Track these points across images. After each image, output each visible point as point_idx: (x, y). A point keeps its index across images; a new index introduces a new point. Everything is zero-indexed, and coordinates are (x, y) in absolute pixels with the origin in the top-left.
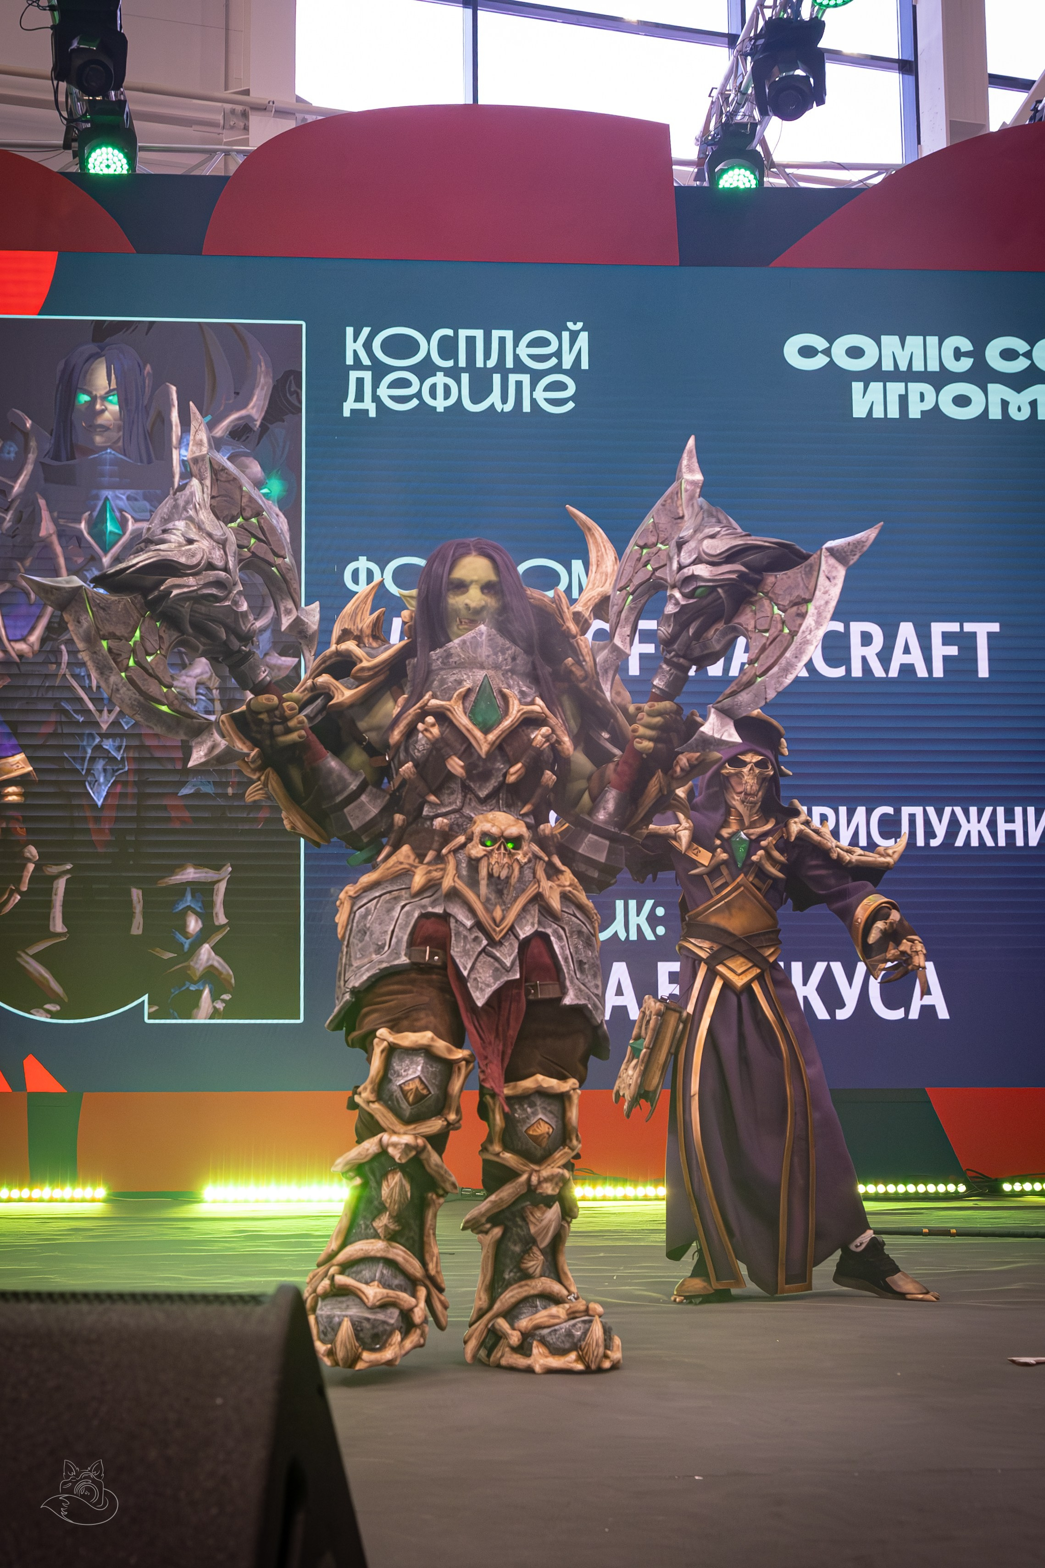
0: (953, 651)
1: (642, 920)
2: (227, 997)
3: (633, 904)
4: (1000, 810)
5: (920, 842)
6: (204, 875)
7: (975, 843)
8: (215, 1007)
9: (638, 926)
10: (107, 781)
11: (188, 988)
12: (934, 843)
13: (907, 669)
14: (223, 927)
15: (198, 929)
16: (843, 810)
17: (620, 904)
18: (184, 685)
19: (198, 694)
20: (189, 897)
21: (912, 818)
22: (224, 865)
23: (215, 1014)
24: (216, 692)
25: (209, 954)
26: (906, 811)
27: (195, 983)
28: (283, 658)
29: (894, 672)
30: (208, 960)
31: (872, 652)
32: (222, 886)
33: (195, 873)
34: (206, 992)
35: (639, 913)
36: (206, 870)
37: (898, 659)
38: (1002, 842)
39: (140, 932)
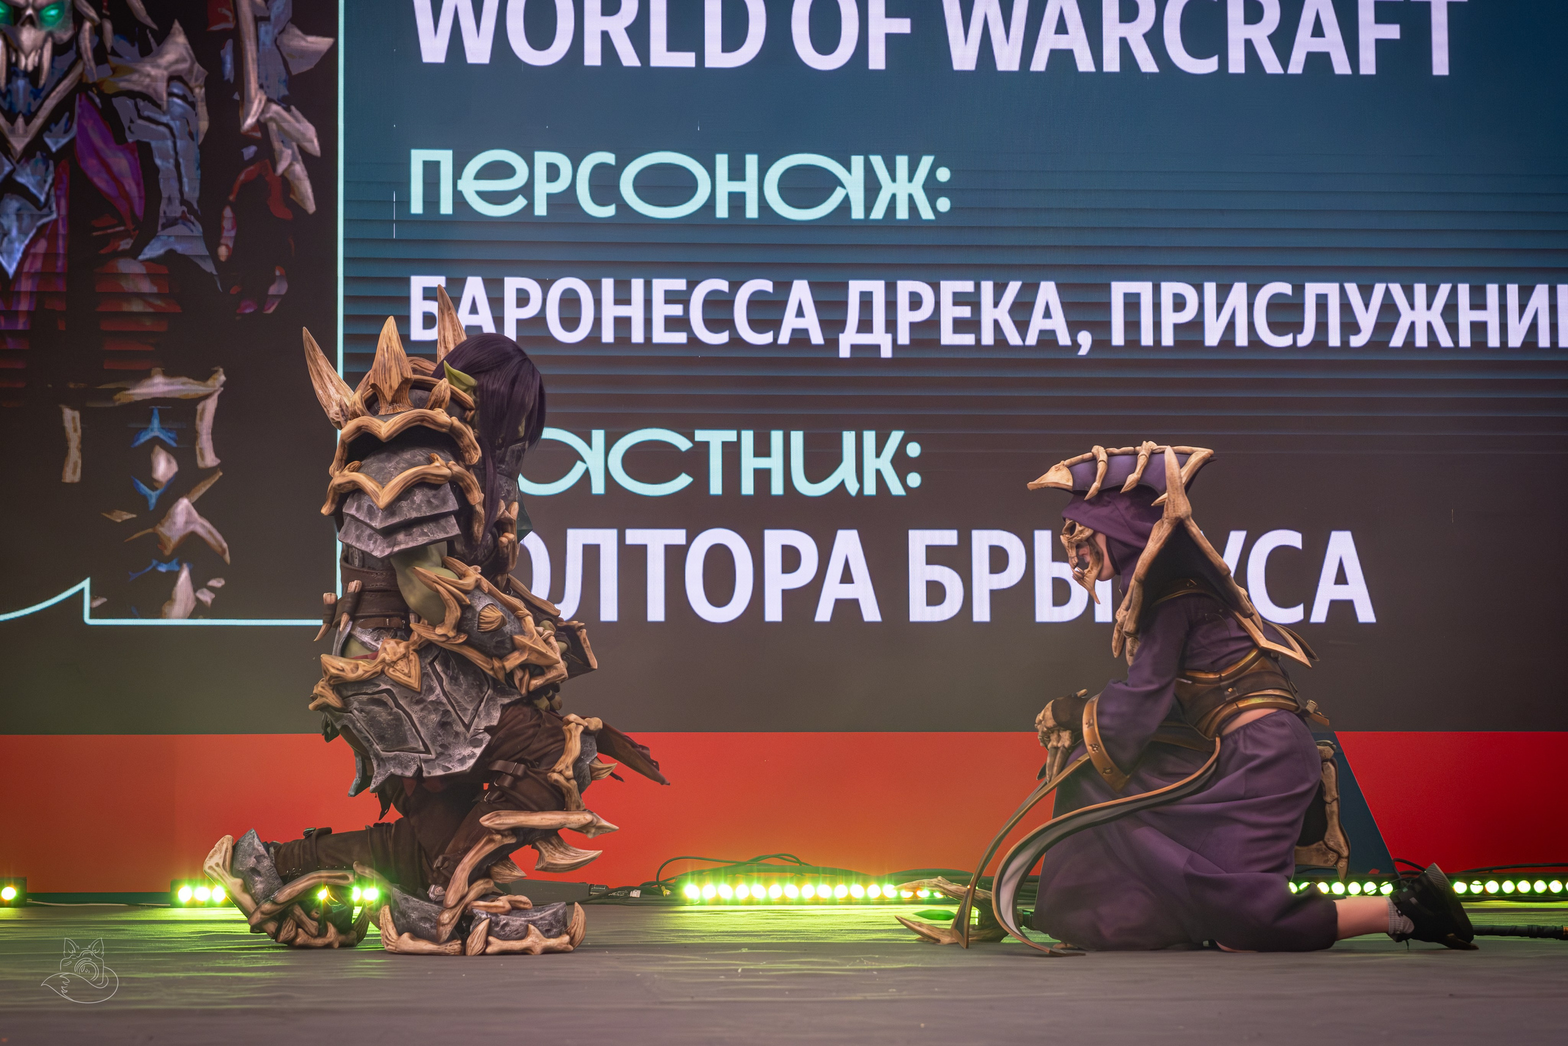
0: (1392, 32)
1: (885, 464)
2: (217, 583)
3: (869, 437)
4: (1464, 290)
5: (1334, 340)
6: (181, 387)
7: (1421, 341)
8: (198, 600)
9: (878, 473)
10: (22, 232)
11: (155, 568)
12: (1357, 341)
13: (1318, 61)
14: (211, 471)
15: (171, 474)
16: (1210, 288)
17: (849, 438)
18: (147, 80)
19: (171, 94)
20: (156, 423)
21: (1322, 303)
22: (216, 371)
23: (199, 610)
24: (199, 92)
25: (189, 514)
26: (1312, 290)
27: (167, 560)
28: (311, 39)
29: (1296, 66)
30: (187, 523)
31: (1261, 34)
32: (211, 405)
33: (166, 384)
34: (184, 575)
35: (879, 453)
36: (184, 379)
37: (1304, 44)
38: (1465, 341)
39: (77, 478)
